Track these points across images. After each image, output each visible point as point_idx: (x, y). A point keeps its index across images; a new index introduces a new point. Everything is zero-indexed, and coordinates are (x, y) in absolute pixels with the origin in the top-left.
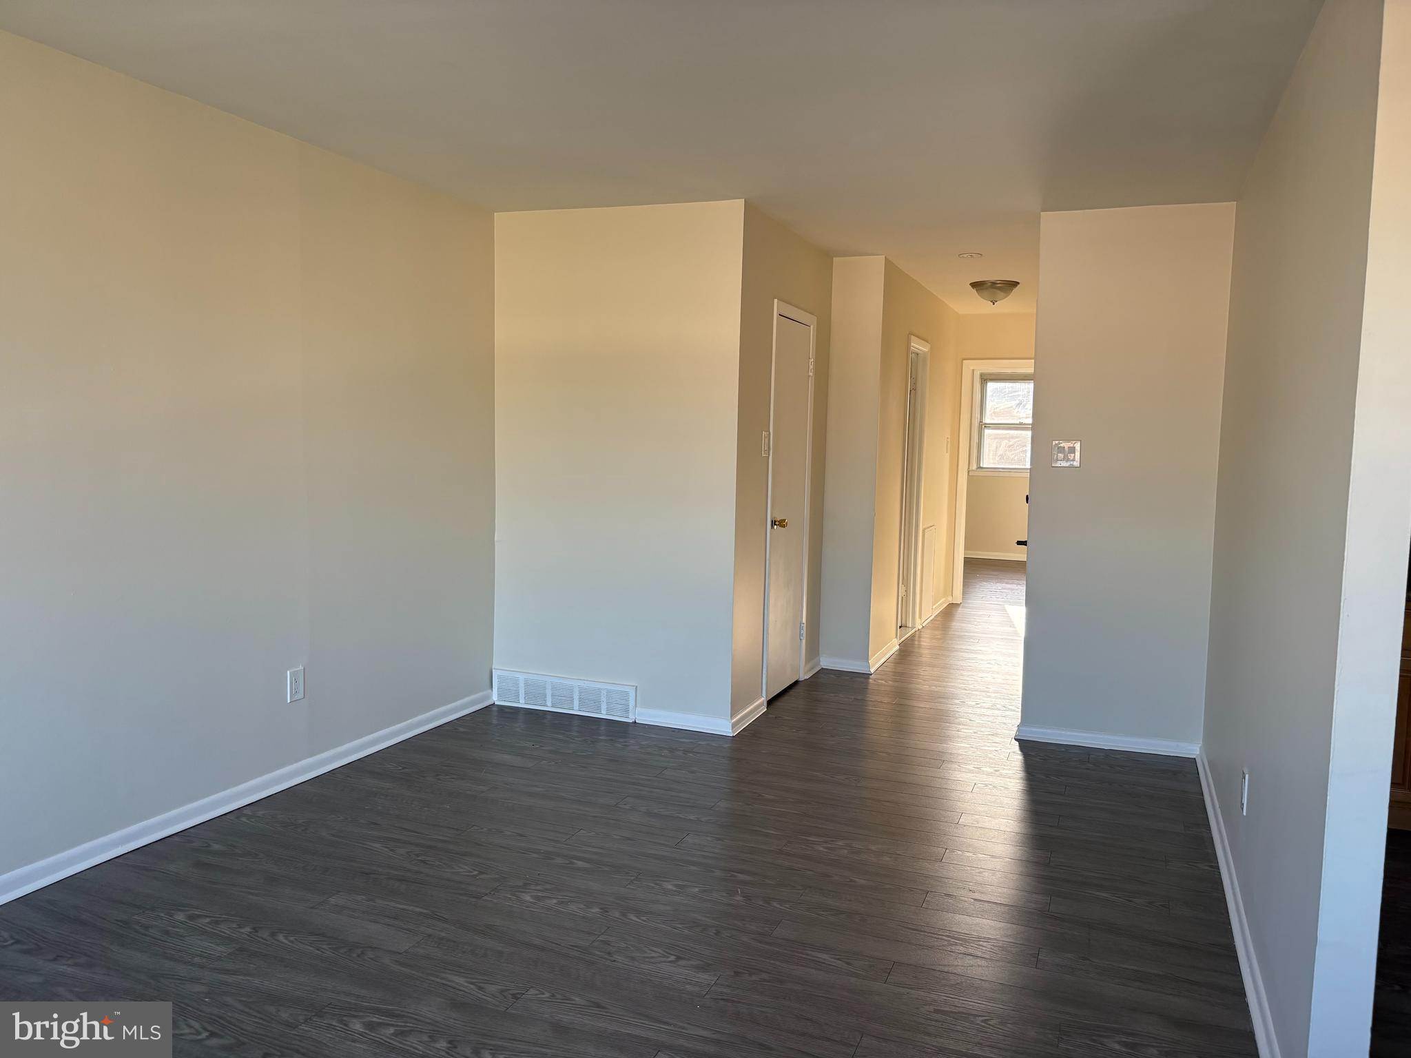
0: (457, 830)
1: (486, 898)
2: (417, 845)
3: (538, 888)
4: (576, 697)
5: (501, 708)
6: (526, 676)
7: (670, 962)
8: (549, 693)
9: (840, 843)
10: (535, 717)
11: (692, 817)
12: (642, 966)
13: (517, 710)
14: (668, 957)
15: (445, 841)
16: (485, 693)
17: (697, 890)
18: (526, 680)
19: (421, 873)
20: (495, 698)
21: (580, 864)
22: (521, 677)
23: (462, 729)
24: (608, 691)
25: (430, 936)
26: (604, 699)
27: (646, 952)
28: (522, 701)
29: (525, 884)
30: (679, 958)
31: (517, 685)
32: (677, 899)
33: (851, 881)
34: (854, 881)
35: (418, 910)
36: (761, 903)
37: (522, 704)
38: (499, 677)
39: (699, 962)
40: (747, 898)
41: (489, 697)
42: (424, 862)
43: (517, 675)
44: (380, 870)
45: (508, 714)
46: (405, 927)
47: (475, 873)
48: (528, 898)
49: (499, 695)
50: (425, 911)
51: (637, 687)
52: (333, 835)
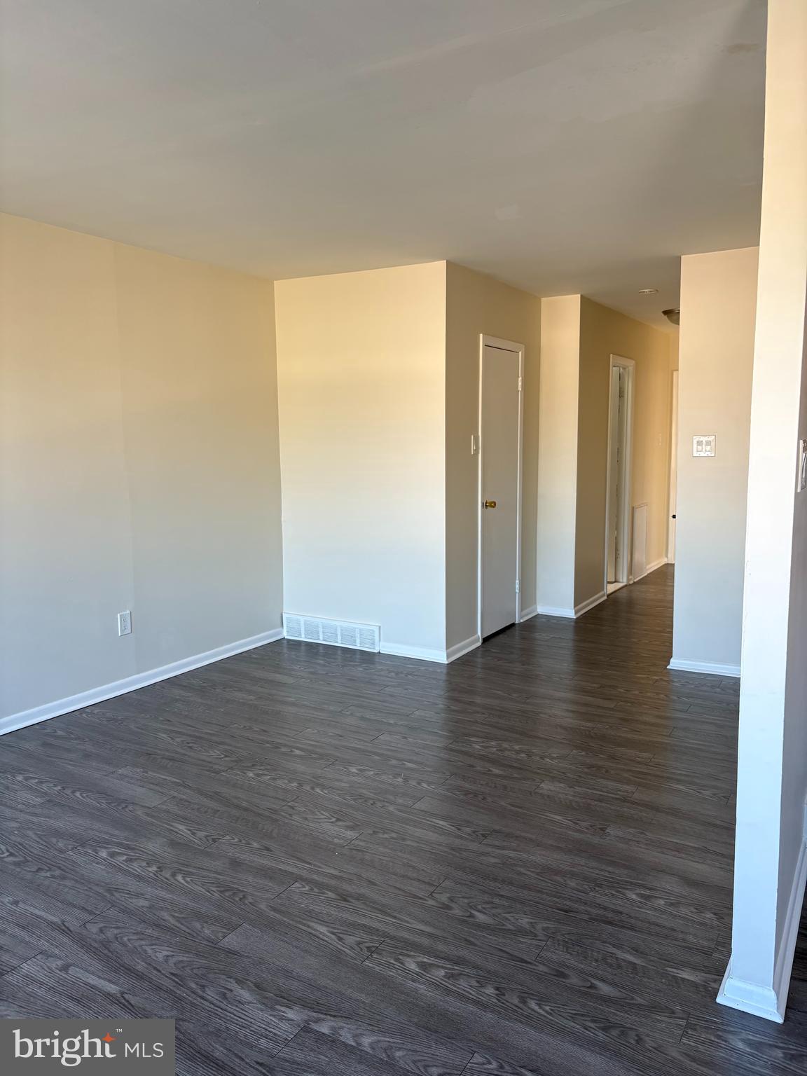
0: (223, 726)
1: (223, 773)
2: (190, 736)
3: (262, 768)
4: (339, 634)
5: (289, 641)
6: (306, 618)
7: (332, 822)
8: (321, 630)
9: (493, 743)
10: (312, 648)
11: (392, 722)
12: (310, 824)
13: (299, 643)
14: (331, 819)
15: (210, 734)
16: (277, 630)
17: (372, 773)
18: (305, 621)
19: (186, 755)
20: (285, 634)
21: (297, 752)
22: (302, 620)
23: (254, 656)
24: (361, 630)
25: (174, 797)
26: (358, 635)
27: (316, 815)
28: (303, 636)
29: (253, 765)
30: (338, 820)
31: (299, 624)
32: (356, 779)
33: (490, 770)
34: (491, 771)
35: (174, 780)
36: (414, 784)
37: (303, 638)
38: (287, 619)
39: (351, 824)
40: (406, 780)
41: (280, 633)
42: (191, 747)
43: (299, 617)
44: (159, 752)
45: (295, 645)
46: (161, 791)
47: (223, 756)
48: (251, 775)
49: (288, 632)
50: (178, 781)
51: (380, 627)
52: (137, 727)
